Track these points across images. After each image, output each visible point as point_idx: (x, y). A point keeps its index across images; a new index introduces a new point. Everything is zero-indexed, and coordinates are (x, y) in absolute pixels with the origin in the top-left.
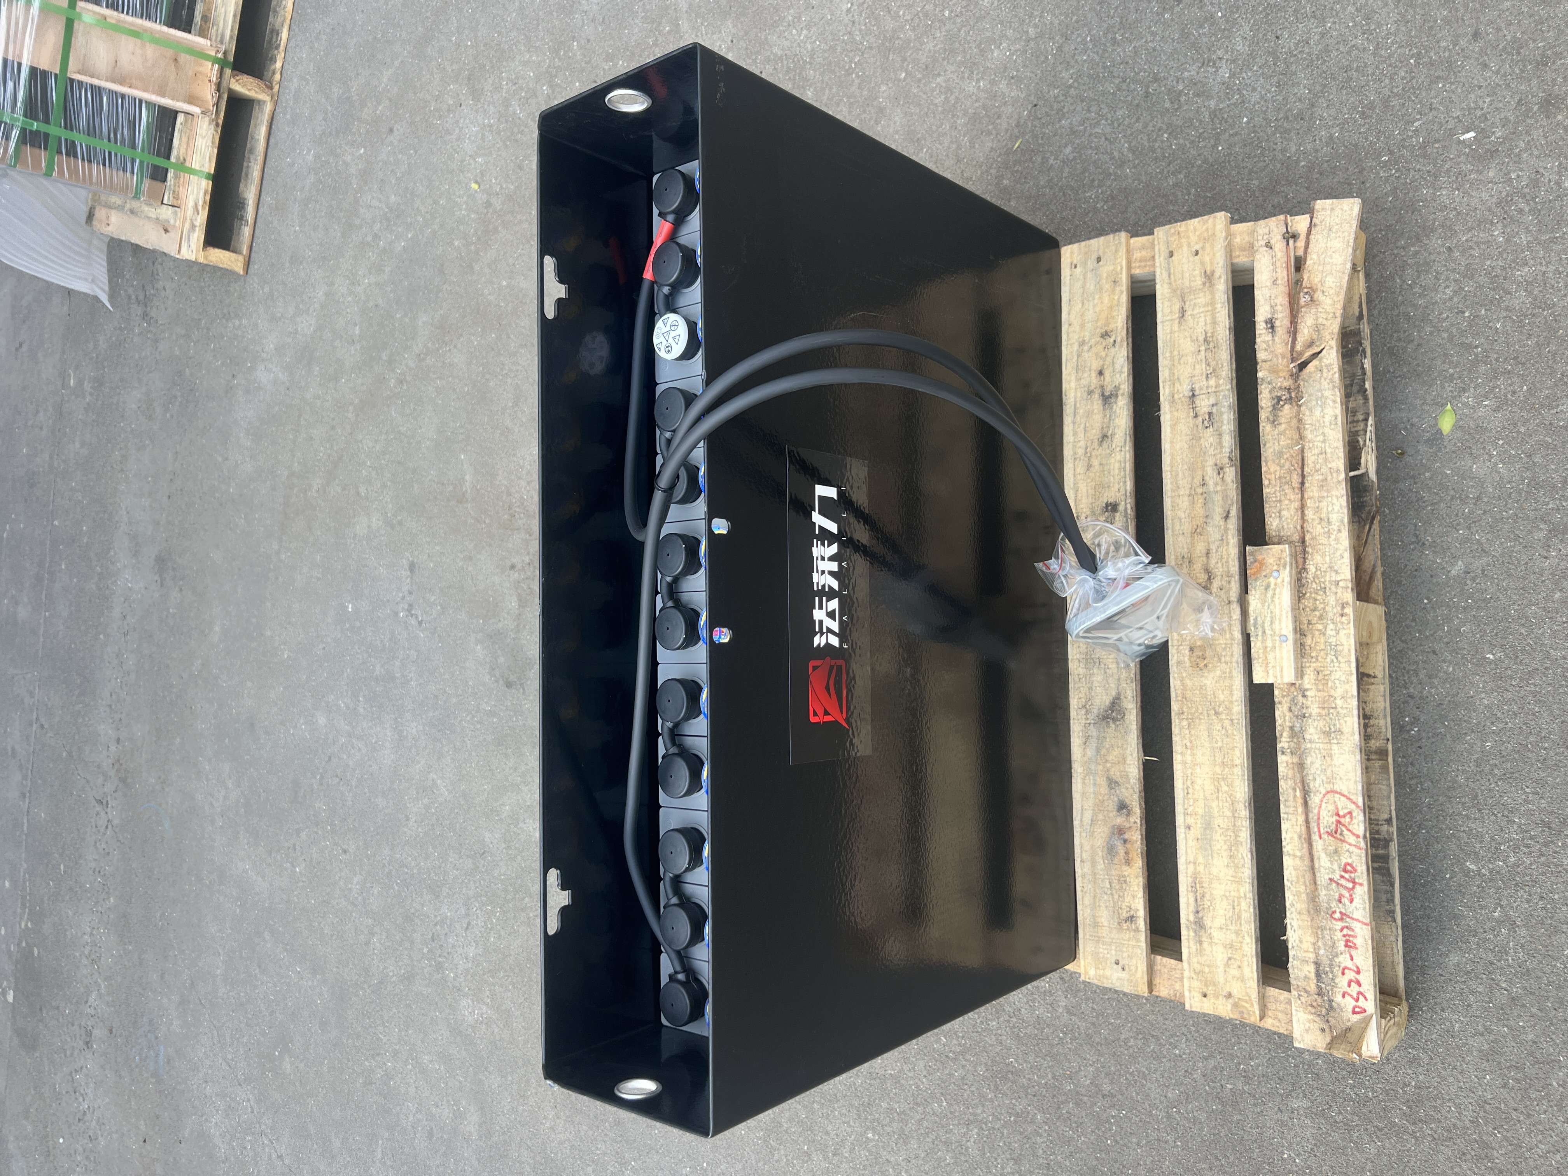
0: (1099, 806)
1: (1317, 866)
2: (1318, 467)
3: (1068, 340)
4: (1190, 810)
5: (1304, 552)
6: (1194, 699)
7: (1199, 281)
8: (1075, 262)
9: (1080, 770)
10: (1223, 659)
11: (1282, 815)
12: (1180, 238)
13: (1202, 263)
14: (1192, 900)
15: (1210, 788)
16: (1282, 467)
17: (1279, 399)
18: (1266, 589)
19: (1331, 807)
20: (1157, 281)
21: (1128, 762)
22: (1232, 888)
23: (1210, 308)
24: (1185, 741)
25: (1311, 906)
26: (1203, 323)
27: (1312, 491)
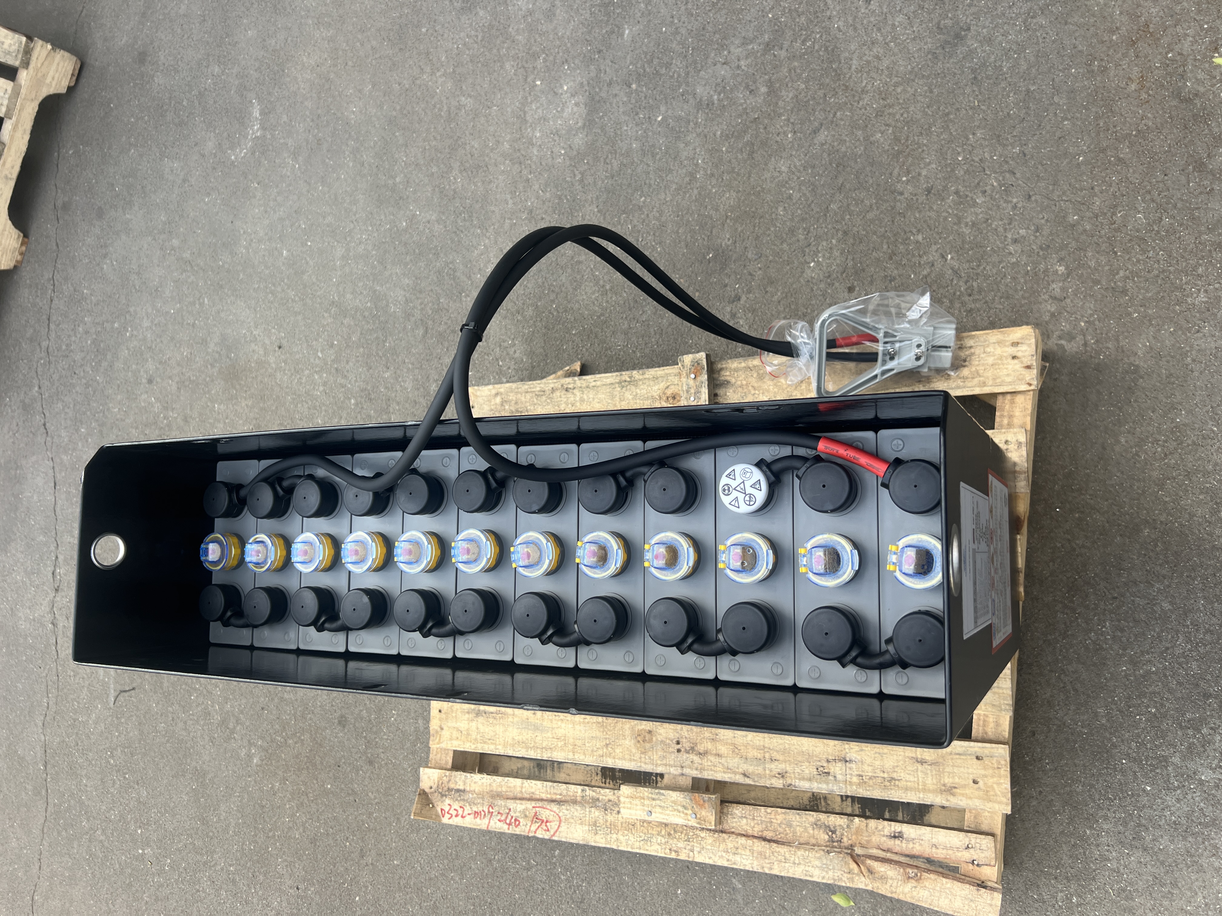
2: (776, 854)
5: (715, 831)
6: (616, 730)
10: (643, 756)
12: (995, 769)
13: (964, 786)
16: (780, 825)
17: (834, 832)
18: (683, 805)
19: (551, 818)
22: (500, 740)
23: (920, 787)
25: (495, 793)
26: (908, 779)
27: (758, 846)
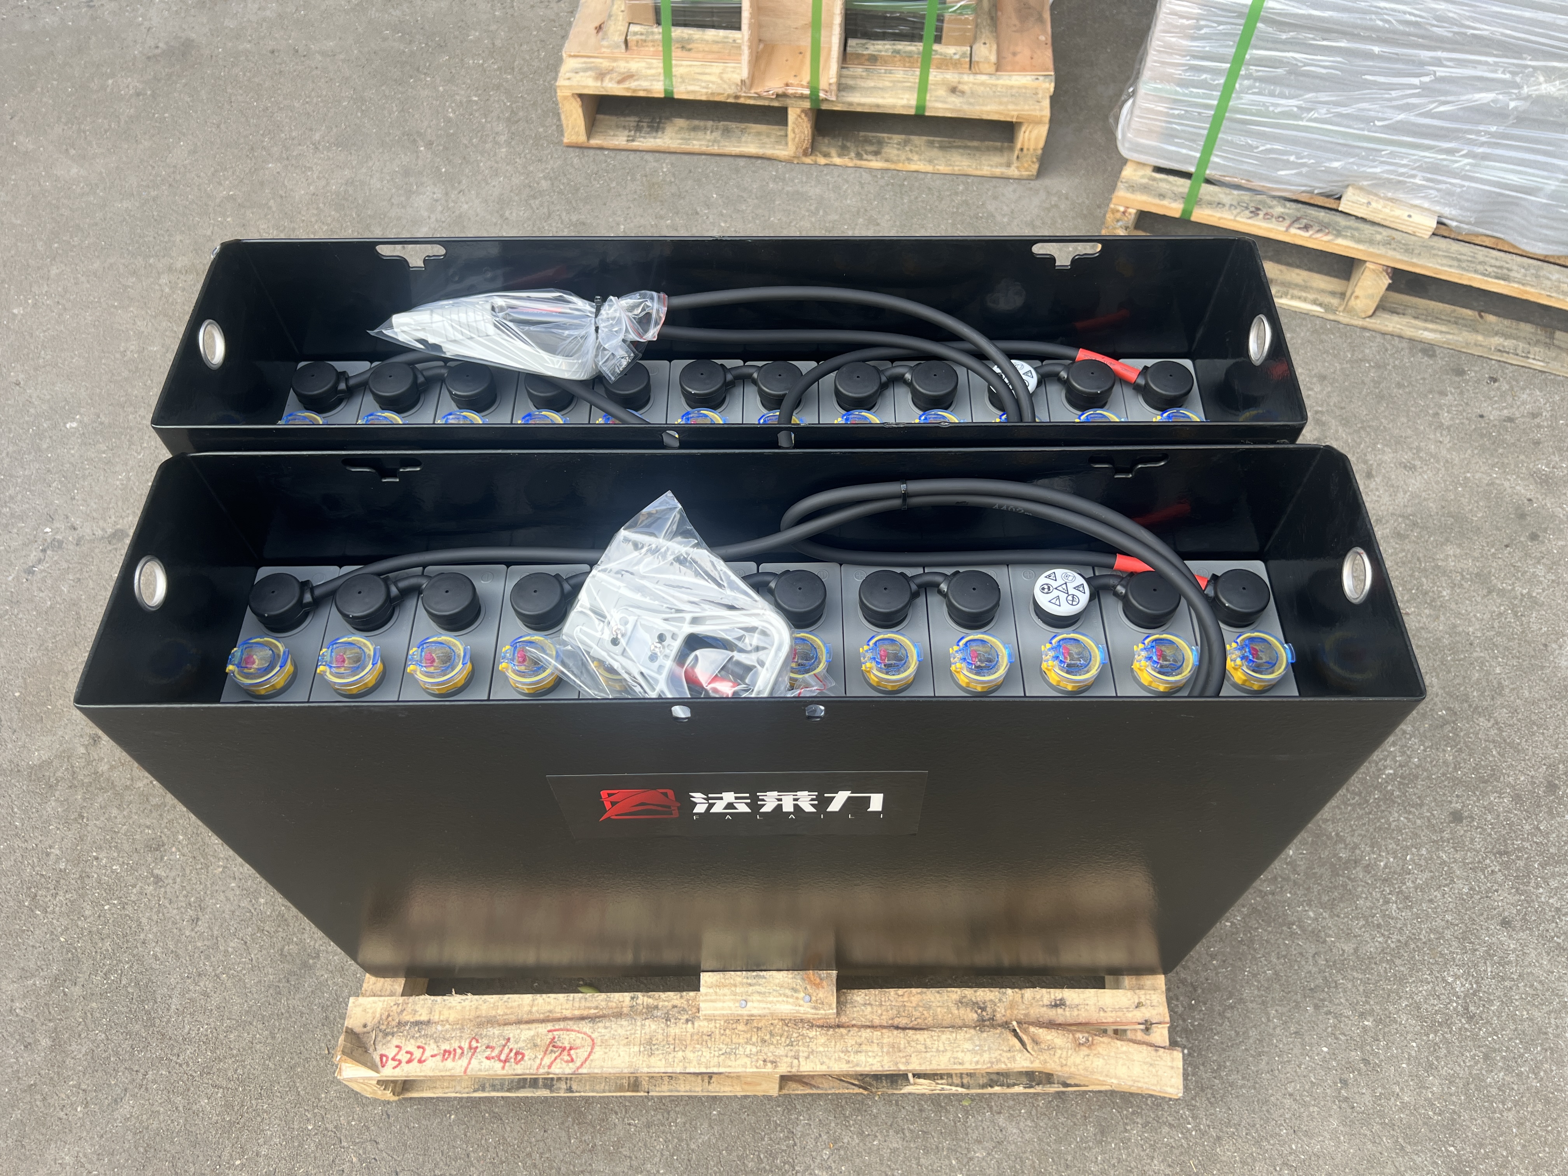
1: (522, 1026)
2: (913, 1044)
5: (830, 1027)
17: (983, 1009)
18: (793, 989)
19: (578, 1042)
27: (889, 1037)
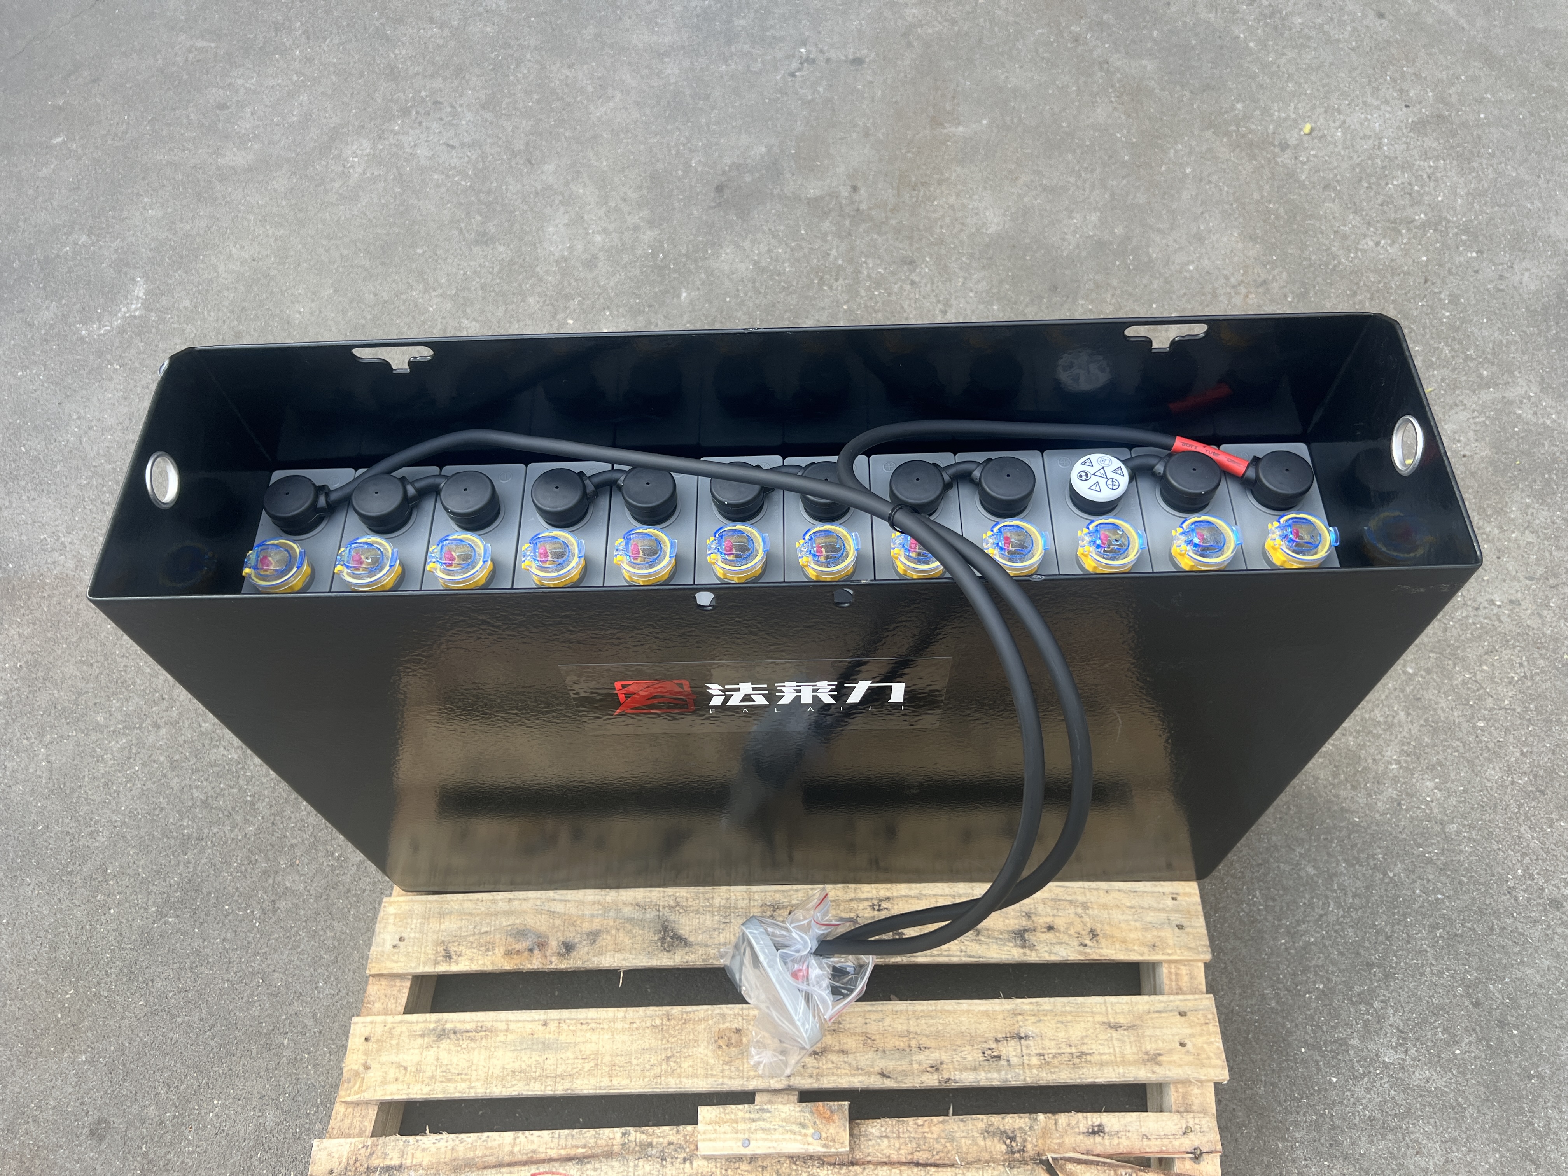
0: (569, 921)
3: (1090, 889)
4: (563, 1025)
6: (683, 1034)
7: (1150, 1047)
8: (1179, 898)
9: (609, 899)
10: (727, 1067)
11: (557, 1131)
12: (1202, 1025)
13: (1171, 1052)
14: (468, 1026)
15: (588, 1049)
16: (937, 1140)
20: (1153, 997)
21: (617, 955)
22: (480, 1072)
23: (1119, 1059)
24: (638, 1022)
25: (461, 1162)
26: (1102, 1051)
